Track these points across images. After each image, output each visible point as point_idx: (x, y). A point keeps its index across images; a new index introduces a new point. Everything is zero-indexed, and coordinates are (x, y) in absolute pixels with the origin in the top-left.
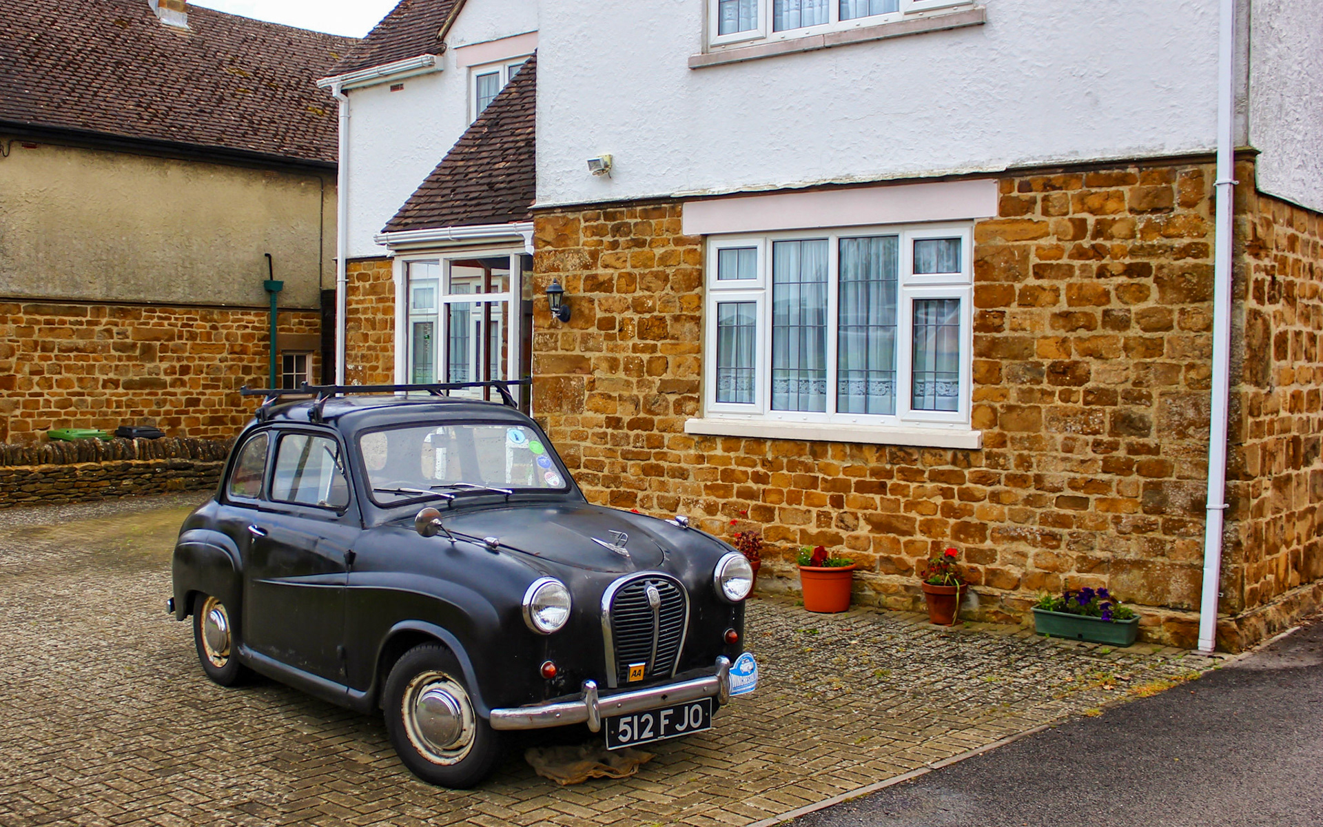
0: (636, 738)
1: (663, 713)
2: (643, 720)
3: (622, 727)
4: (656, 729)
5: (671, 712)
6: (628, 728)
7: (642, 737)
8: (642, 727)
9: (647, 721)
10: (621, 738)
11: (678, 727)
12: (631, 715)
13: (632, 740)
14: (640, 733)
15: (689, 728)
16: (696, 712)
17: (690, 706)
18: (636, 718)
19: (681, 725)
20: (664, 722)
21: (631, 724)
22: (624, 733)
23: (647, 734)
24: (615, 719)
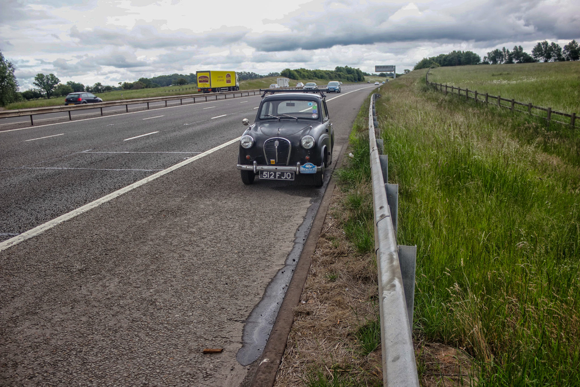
1: (277, 173)
2: (271, 173)
3: (264, 174)
4: (275, 176)
5: (280, 173)
6: (266, 175)
7: (271, 177)
8: (270, 175)
9: (272, 174)
11: (282, 177)
12: (267, 171)
13: (267, 177)
14: (270, 176)
15: (286, 178)
16: (289, 175)
17: (286, 173)
19: (284, 177)
20: (277, 175)
21: (267, 174)
22: (265, 175)
23: (272, 177)
24: (262, 172)
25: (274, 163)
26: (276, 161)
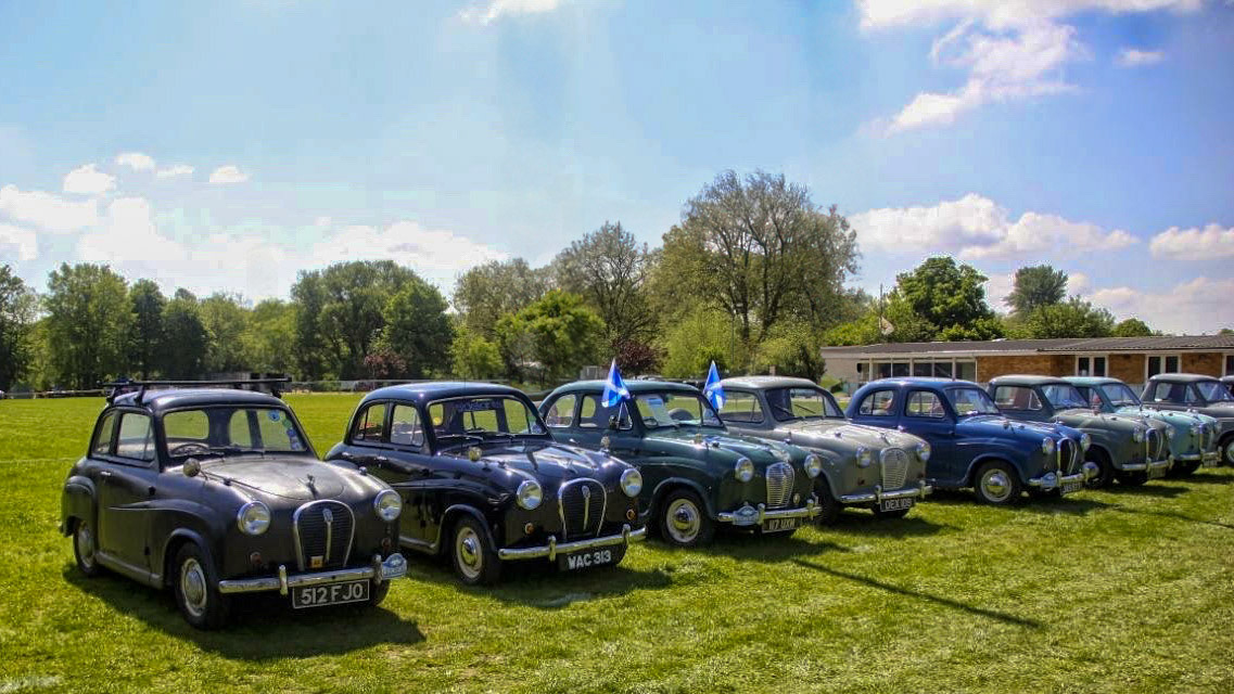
0: (314, 601)
1: (334, 588)
2: (319, 591)
3: (304, 595)
4: (328, 597)
5: (339, 587)
6: (310, 596)
7: (320, 601)
8: (319, 596)
9: (322, 592)
10: (303, 601)
11: (344, 597)
12: (311, 587)
13: (311, 603)
14: (317, 599)
15: (353, 598)
16: (358, 589)
17: (353, 584)
18: (314, 590)
19: (347, 594)
20: (334, 593)
21: (311, 593)
22: (306, 598)
23: (322, 600)
24: (299, 589)
25: (320, 566)
26: (324, 559)
